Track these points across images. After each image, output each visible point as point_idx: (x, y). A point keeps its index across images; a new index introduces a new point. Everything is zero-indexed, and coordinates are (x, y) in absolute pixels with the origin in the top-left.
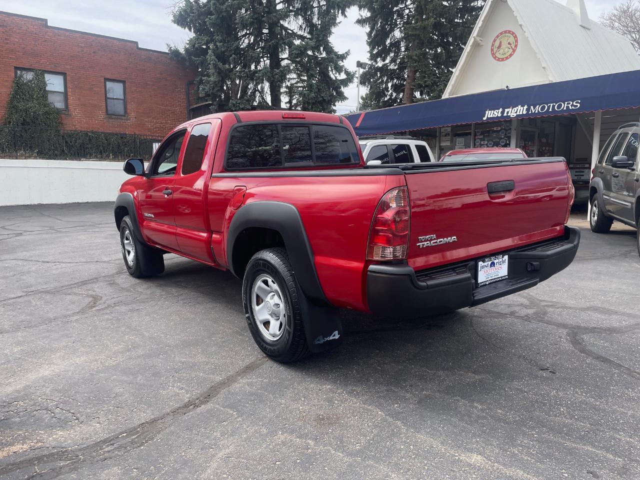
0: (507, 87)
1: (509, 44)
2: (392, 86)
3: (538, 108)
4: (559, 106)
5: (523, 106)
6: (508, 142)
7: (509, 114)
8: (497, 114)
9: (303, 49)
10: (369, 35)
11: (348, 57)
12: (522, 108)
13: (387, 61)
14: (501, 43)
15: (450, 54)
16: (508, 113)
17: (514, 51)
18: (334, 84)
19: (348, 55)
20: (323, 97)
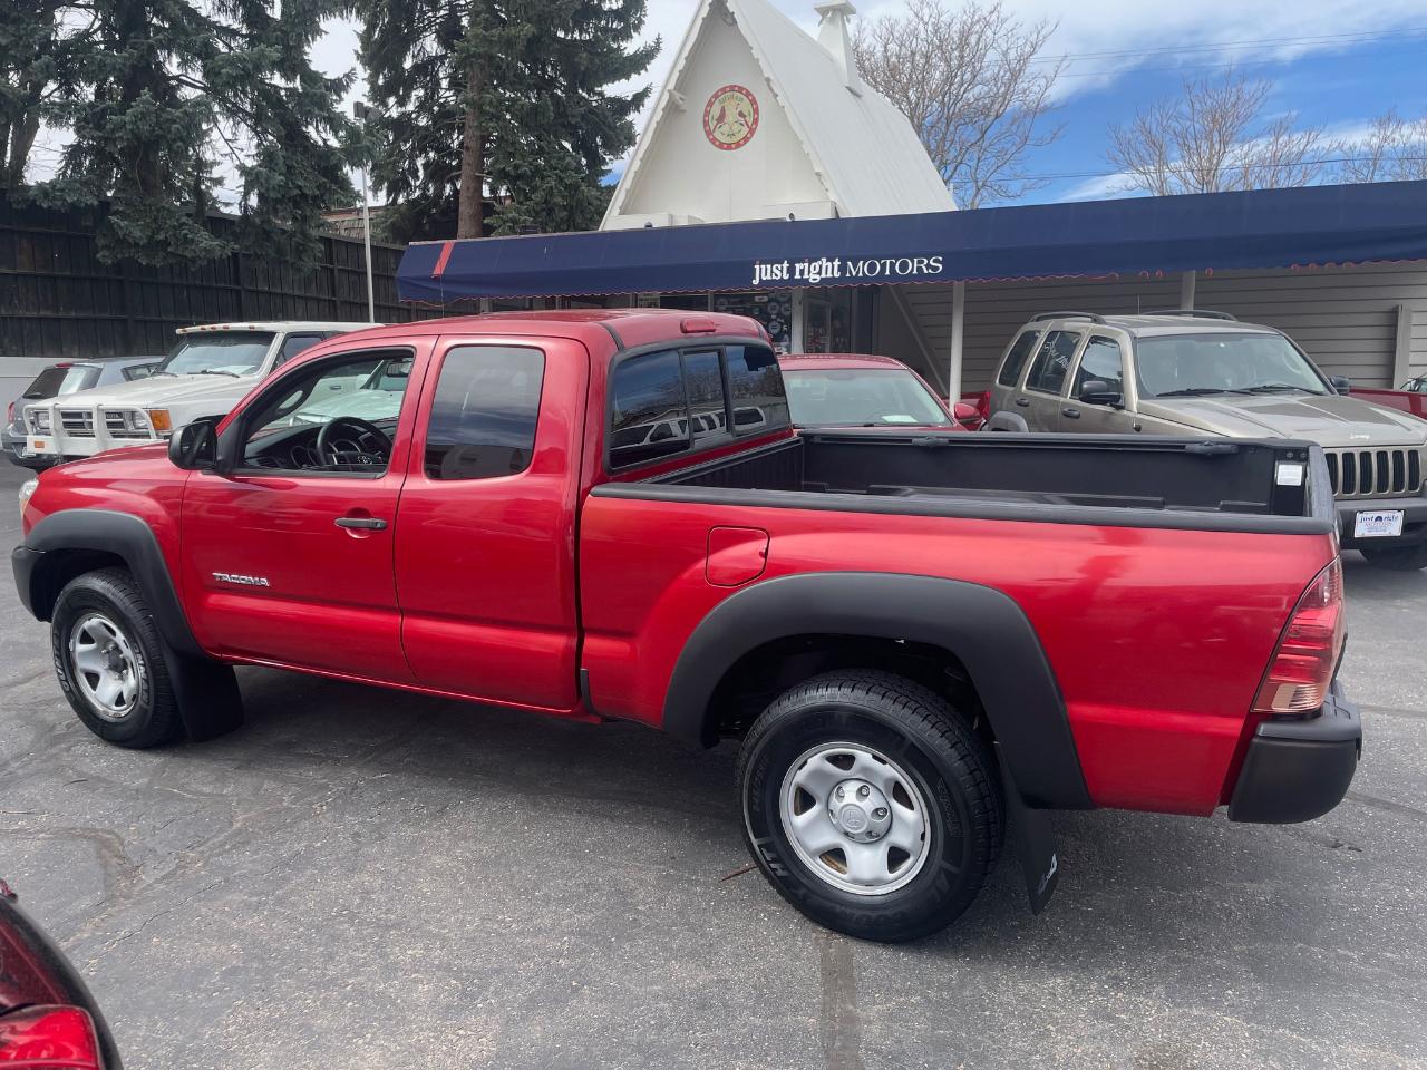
0: (791, 216)
1: (741, 114)
2: (424, 166)
3: (863, 268)
4: (904, 266)
5: (831, 260)
6: (785, 328)
7: (806, 276)
8: (779, 273)
9: (250, 66)
10: (366, 38)
11: (352, 85)
12: (829, 264)
13: (410, 107)
14: (723, 110)
15: (561, 109)
16: (802, 272)
17: (752, 131)
18: (328, 158)
19: (352, 81)
20: (300, 188)
